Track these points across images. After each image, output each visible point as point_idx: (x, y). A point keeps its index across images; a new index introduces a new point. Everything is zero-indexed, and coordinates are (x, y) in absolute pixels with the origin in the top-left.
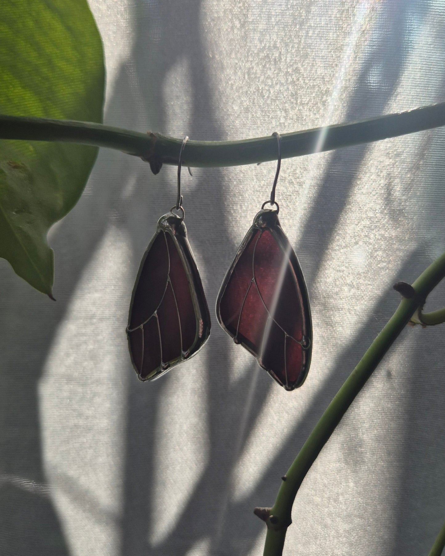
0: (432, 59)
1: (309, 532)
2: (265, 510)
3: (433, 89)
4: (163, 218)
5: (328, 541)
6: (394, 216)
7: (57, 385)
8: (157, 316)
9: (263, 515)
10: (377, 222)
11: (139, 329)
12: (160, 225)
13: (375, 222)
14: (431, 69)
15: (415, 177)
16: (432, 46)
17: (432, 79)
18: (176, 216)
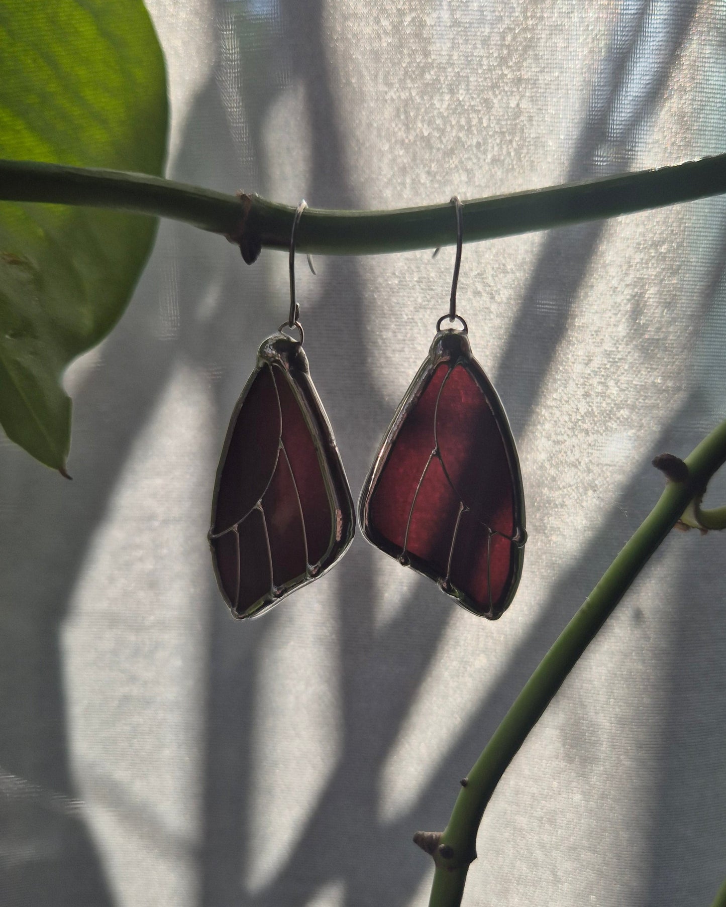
0: (712, 82)
1: (507, 873)
2: (431, 837)
3: (714, 133)
4: (266, 342)
5: (538, 887)
6: (648, 350)
7: (95, 630)
8: (262, 509)
9: (429, 845)
10: (619, 359)
11: (232, 533)
12: (262, 354)
13: (617, 360)
14: (711, 100)
15: (683, 285)
16: (711, 60)
17: (712, 116)
18: (289, 339)
